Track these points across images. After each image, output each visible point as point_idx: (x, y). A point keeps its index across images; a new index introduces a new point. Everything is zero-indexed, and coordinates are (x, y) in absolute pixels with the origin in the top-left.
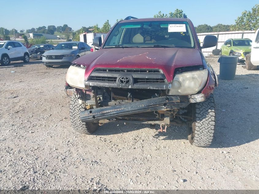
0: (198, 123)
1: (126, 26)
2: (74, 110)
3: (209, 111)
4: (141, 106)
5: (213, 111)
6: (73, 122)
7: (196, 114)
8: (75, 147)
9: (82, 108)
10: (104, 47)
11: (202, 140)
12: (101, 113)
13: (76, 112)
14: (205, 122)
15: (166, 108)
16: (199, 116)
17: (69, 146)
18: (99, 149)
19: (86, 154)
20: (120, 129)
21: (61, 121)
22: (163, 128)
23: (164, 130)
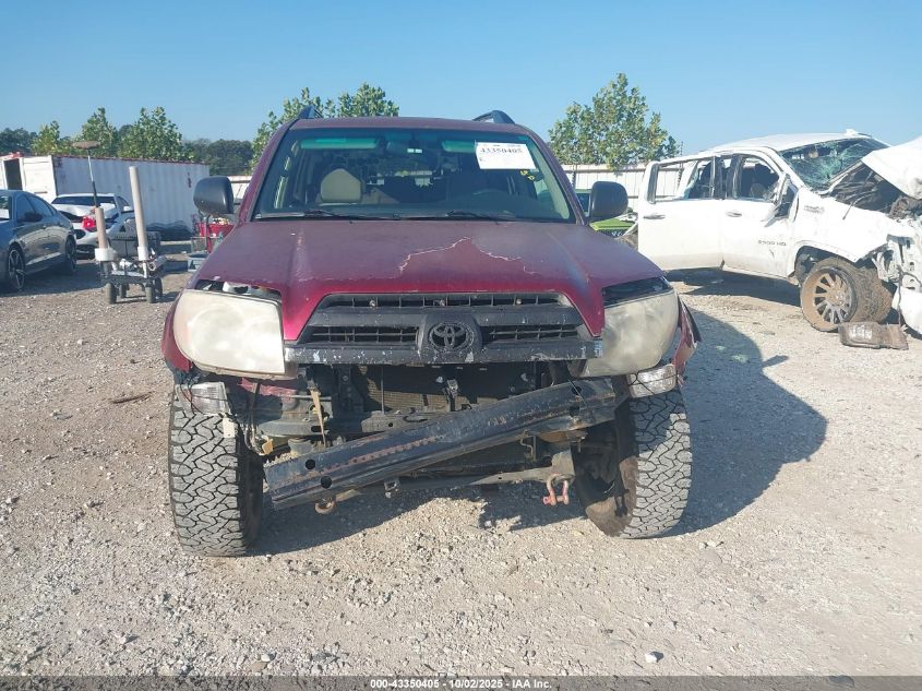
0: (646, 460)
1: (318, 141)
2: (192, 465)
3: (673, 417)
4: (496, 423)
5: (683, 416)
6: (184, 517)
7: (637, 434)
8: (205, 613)
9: (226, 454)
10: (258, 216)
11: (655, 514)
12: (351, 463)
13: (201, 473)
14: (666, 455)
15: (579, 422)
16: (647, 437)
17: (177, 614)
18: (307, 604)
19: (268, 632)
20: (343, 520)
21: (78, 518)
22: (558, 490)
23: (560, 499)
